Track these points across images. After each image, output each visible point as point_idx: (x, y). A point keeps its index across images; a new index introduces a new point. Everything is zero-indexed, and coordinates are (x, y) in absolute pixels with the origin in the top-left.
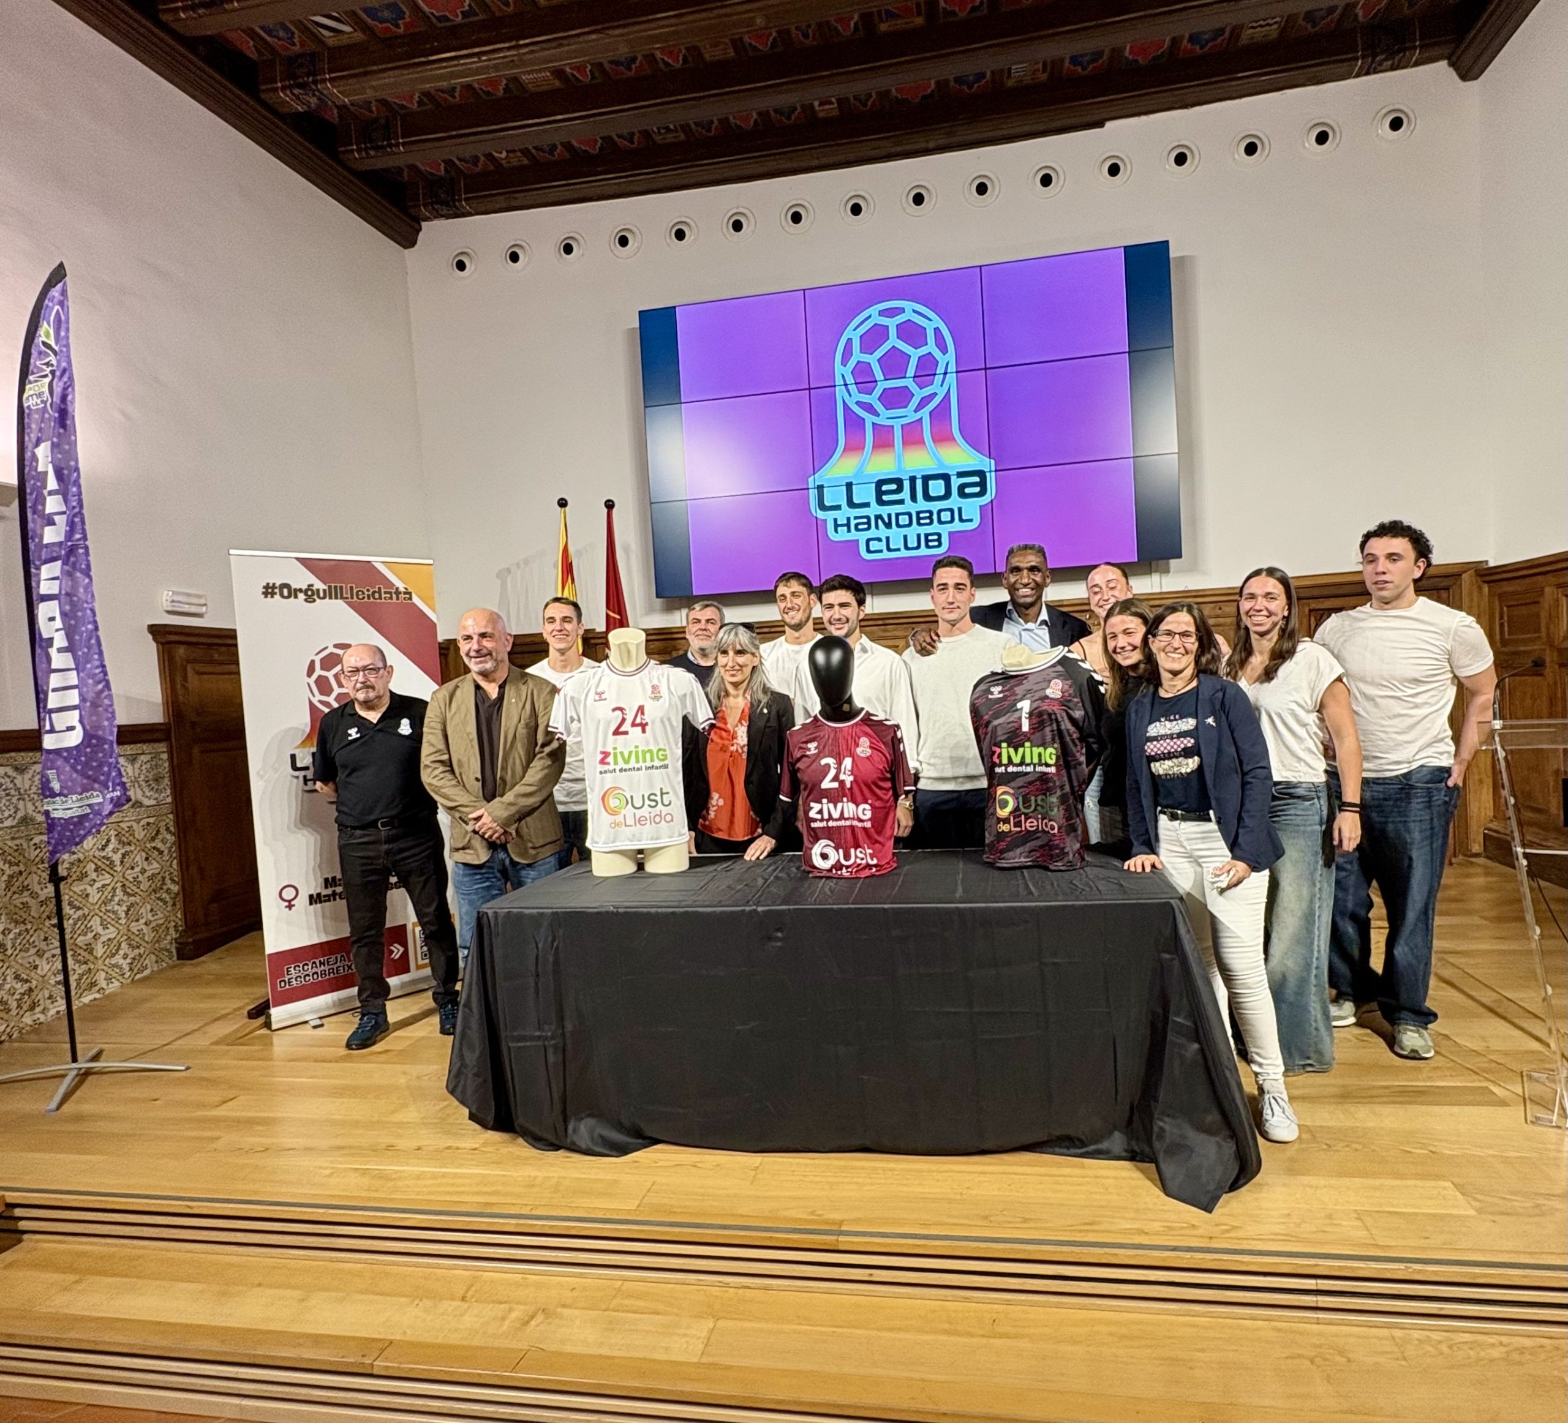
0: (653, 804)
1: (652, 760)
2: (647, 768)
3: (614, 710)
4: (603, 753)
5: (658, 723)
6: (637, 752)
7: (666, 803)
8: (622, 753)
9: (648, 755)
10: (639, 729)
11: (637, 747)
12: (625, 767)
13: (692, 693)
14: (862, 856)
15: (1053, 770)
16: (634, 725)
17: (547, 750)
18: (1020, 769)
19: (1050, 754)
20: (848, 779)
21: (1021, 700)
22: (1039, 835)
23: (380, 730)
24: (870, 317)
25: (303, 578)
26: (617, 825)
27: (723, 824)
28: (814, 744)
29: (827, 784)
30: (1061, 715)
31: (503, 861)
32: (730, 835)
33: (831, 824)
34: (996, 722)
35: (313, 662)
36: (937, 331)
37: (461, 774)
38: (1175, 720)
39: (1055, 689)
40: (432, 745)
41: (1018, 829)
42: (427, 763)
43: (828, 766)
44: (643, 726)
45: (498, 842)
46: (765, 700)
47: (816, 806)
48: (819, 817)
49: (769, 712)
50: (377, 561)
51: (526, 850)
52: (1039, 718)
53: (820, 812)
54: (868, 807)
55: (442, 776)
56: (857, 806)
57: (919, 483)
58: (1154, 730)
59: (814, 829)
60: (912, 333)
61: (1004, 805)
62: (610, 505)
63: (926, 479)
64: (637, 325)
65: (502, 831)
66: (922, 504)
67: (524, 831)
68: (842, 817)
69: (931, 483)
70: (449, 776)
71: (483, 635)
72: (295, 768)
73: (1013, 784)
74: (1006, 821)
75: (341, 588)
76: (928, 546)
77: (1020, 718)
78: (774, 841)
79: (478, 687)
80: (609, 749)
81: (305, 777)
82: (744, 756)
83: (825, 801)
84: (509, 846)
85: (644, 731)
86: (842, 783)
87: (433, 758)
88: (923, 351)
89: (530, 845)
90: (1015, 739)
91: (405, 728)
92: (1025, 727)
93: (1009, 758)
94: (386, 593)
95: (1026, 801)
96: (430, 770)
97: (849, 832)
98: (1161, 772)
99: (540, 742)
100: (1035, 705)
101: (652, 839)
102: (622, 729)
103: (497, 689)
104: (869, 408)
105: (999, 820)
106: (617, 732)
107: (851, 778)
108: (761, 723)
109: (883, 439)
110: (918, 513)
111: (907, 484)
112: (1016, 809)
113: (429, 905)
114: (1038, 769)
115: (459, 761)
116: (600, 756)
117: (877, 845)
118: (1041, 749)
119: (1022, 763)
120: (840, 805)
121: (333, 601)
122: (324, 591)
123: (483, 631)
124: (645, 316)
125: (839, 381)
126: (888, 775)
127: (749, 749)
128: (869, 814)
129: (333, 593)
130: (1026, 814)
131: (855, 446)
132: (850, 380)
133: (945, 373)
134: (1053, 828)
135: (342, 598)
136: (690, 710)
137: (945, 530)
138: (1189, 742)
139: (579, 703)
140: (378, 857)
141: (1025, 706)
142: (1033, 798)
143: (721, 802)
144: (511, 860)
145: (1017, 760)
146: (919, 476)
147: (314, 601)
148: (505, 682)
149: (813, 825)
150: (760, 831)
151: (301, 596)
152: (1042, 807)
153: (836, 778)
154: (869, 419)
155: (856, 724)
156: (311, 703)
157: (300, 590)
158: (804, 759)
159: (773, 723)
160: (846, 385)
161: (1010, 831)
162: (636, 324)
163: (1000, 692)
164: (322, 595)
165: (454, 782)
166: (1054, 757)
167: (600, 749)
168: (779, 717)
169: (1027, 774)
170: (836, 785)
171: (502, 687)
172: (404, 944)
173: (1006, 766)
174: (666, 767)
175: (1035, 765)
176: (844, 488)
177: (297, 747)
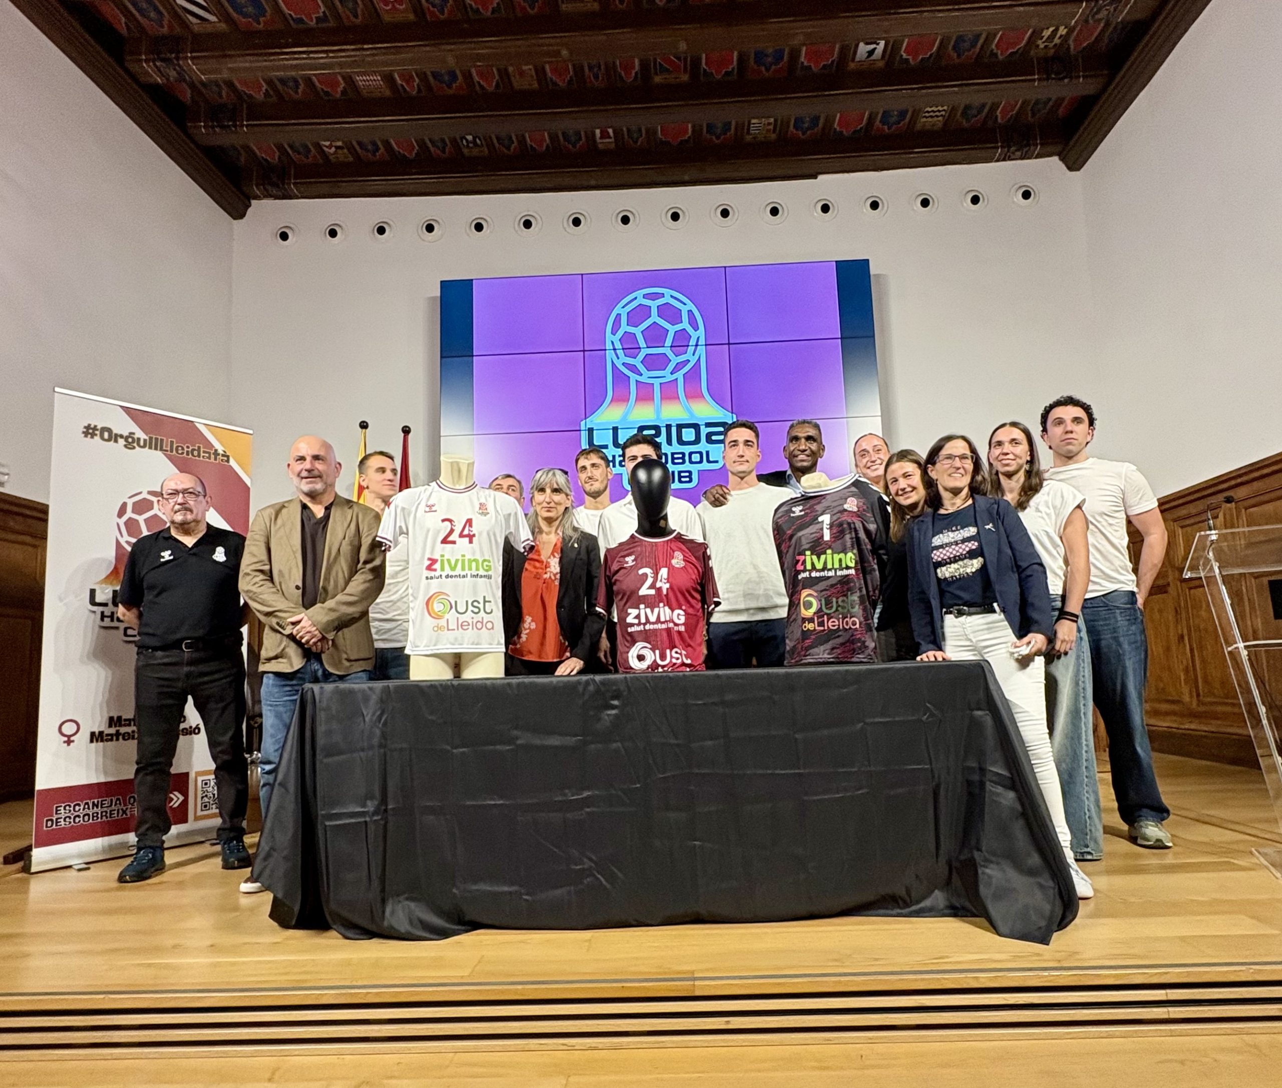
0: (476, 610)
1: (477, 569)
2: (474, 576)
3: (443, 521)
4: (429, 559)
5: (485, 534)
6: (463, 561)
7: (488, 610)
8: (449, 561)
9: (474, 564)
10: (467, 539)
11: (463, 556)
12: (451, 573)
13: (516, 514)
14: (678, 656)
15: (852, 572)
16: (461, 535)
17: (369, 566)
18: (822, 574)
19: (850, 558)
20: (665, 587)
21: (822, 514)
22: (840, 633)
23: (194, 554)
24: (636, 298)
25: (125, 426)
26: (440, 628)
27: (534, 647)
28: (633, 557)
29: (644, 591)
30: (859, 525)
31: (316, 671)
32: (540, 657)
33: (648, 627)
34: (800, 534)
35: (124, 505)
36: (690, 312)
37: (280, 583)
38: (957, 530)
39: (852, 505)
40: (254, 556)
41: (822, 628)
42: (248, 571)
43: (646, 575)
44: (471, 537)
45: (314, 649)
46: (575, 536)
47: (633, 612)
48: (636, 621)
49: (580, 547)
50: (201, 424)
51: (340, 661)
52: (839, 529)
53: (638, 617)
54: (682, 612)
55: (262, 583)
56: (673, 610)
57: (674, 430)
58: (937, 541)
59: (630, 634)
60: (670, 313)
61: (808, 605)
62: (406, 431)
63: (680, 427)
64: (439, 295)
65: (319, 636)
66: (676, 448)
67: (340, 641)
68: (658, 621)
69: (683, 430)
70: (270, 584)
71: (316, 458)
72: (93, 602)
73: (815, 588)
74: (811, 620)
75: (162, 440)
76: (680, 481)
77: (822, 529)
78: (582, 662)
79: (304, 507)
80: (436, 556)
81: (102, 613)
82: (557, 583)
83: (642, 606)
84: (324, 656)
85: (471, 542)
86: (659, 590)
87: (254, 567)
88: (679, 327)
89: (345, 656)
90: (818, 548)
91: (220, 555)
92: (827, 537)
93: (813, 564)
94: (204, 452)
95: (828, 603)
96: (248, 578)
97: (665, 634)
98: (947, 575)
99: (362, 560)
100: (835, 518)
101: (473, 644)
102: (450, 539)
103: (323, 510)
104: (633, 368)
105: (804, 620)
106: (445, 541)
107: (668, 585)
108: (573, 555)
109: (645, 394)
110: (673, 454)
111: (664, 430)
112: (820, 610)
113: (224, 734)
114: (839, 573)
115: (280, 571)
116: (428, 563)
117: (689, 648)
118: (842, 555)
119: (824, 568)
120: (656, 610)
121: (153, 452)
122: (145, 440)
123: (316, 453)
124: (445, 285)
125: (609, 346)
126: (699, 588)
127: (561, 576)
128: (682, 620)
129: (154, 444)
130: (828, 614)
131: (621, 398)
132: (618, 345)
133: (697, 345)
134: (854, 624)
135: (161, 449)
136: (512, 530)
137: (695, 469)
138: (974, 545)
139: (409, 515)
140: (178, 679)
141: (826, 519)
142: (834, 600)
143: (533, 626)
144: (325, 670)
145: (819, 566)
146: (674, 424)
147: (134, 448)
148: (331, 504)
149: (630, 630)
150: (568, 654)
151: (122, 442)
152: (843, 608)
153: (652, 586)
154: (633, 377)
155: (671, 540)
156: (118, 542)
157: (121, 436)
158: (622, 572)
159: (583, 555)
160: (615, 349)
161: (815, 630)
162: (438, 293)
163: (801, 511)
164: (142, 443)
165: (274, 590)
166: (854, 561)
167: (428, 555)
168: (588, 552)
169: (829, 577)
170: (652, 592)
171: (328, 509)
172: (185, 794)
173: (810, 571)
174: (489, 577)
175: (836, 570)
176: (611, 431)
177: (97, 583)
